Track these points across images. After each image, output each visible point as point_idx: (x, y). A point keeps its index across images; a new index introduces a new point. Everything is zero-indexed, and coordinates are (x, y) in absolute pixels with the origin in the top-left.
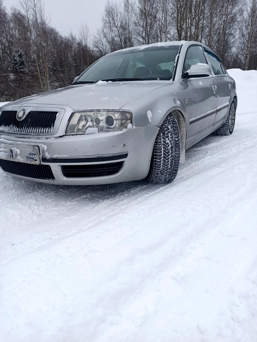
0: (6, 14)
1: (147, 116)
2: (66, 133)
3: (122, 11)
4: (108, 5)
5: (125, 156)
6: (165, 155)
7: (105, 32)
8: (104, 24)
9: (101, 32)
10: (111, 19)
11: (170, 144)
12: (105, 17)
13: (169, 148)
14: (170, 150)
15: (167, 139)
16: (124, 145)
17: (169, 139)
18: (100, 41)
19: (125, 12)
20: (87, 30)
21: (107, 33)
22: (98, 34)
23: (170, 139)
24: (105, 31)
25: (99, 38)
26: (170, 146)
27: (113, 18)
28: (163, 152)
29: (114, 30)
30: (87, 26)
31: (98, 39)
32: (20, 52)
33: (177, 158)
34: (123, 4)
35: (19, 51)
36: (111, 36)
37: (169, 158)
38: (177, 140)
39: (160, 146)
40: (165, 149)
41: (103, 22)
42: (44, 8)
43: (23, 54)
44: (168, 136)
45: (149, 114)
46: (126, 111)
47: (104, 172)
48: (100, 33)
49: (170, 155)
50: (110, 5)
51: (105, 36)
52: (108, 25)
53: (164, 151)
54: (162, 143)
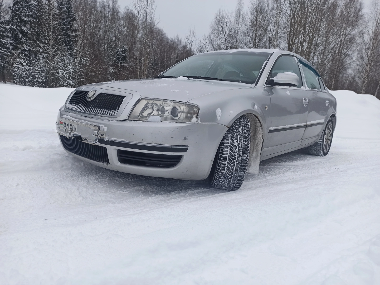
0: (119, 12)
1: (216, 114)
2: (129, 117)
3: (233, 20)
4: (219, 14)
5: (185, 150)
6: (231, 158)
7: (212, 39)
8: (212, 30)
9: (208, 38)
10: (220, 26)
11: (237, 147)
12: (214, 25)
13: (236, 151)
14: (237, 153)
15: (235, 141)
16: (185, 139)
17: (237, 142)
18: (205, 46)
19: (235, 21)
20: (194, 35)
21: (213, 40)
22: (205, 40)
23: (239, 142)
24: (212, 37)
25: (205, 43)
26: (237, 149)
27: (222, 27)
28: (228, 154)
29: (221, 37)
30: (195, 30)
31: (203, 45)
32: (125, 48)
33: (244, 163)
34: (234, 15)
35: (123, 47)
36: (217, 43)
37: (235, 162)
38: (246, 144)
39: (227, 147)
40: (232, 151)
41: (212, 29)
42: (155, 10)
43: (126, 50)
44: (237, 139)
45: (219, 112)
46: (193, 105)
47: (160, 164)
48: (206, 39)
49: (236, 159)
50: (221, 14)
51: (211, 43)
52: (215, 32)
53: (230, 153)
54: (229, 144)
